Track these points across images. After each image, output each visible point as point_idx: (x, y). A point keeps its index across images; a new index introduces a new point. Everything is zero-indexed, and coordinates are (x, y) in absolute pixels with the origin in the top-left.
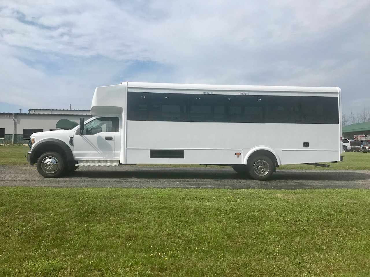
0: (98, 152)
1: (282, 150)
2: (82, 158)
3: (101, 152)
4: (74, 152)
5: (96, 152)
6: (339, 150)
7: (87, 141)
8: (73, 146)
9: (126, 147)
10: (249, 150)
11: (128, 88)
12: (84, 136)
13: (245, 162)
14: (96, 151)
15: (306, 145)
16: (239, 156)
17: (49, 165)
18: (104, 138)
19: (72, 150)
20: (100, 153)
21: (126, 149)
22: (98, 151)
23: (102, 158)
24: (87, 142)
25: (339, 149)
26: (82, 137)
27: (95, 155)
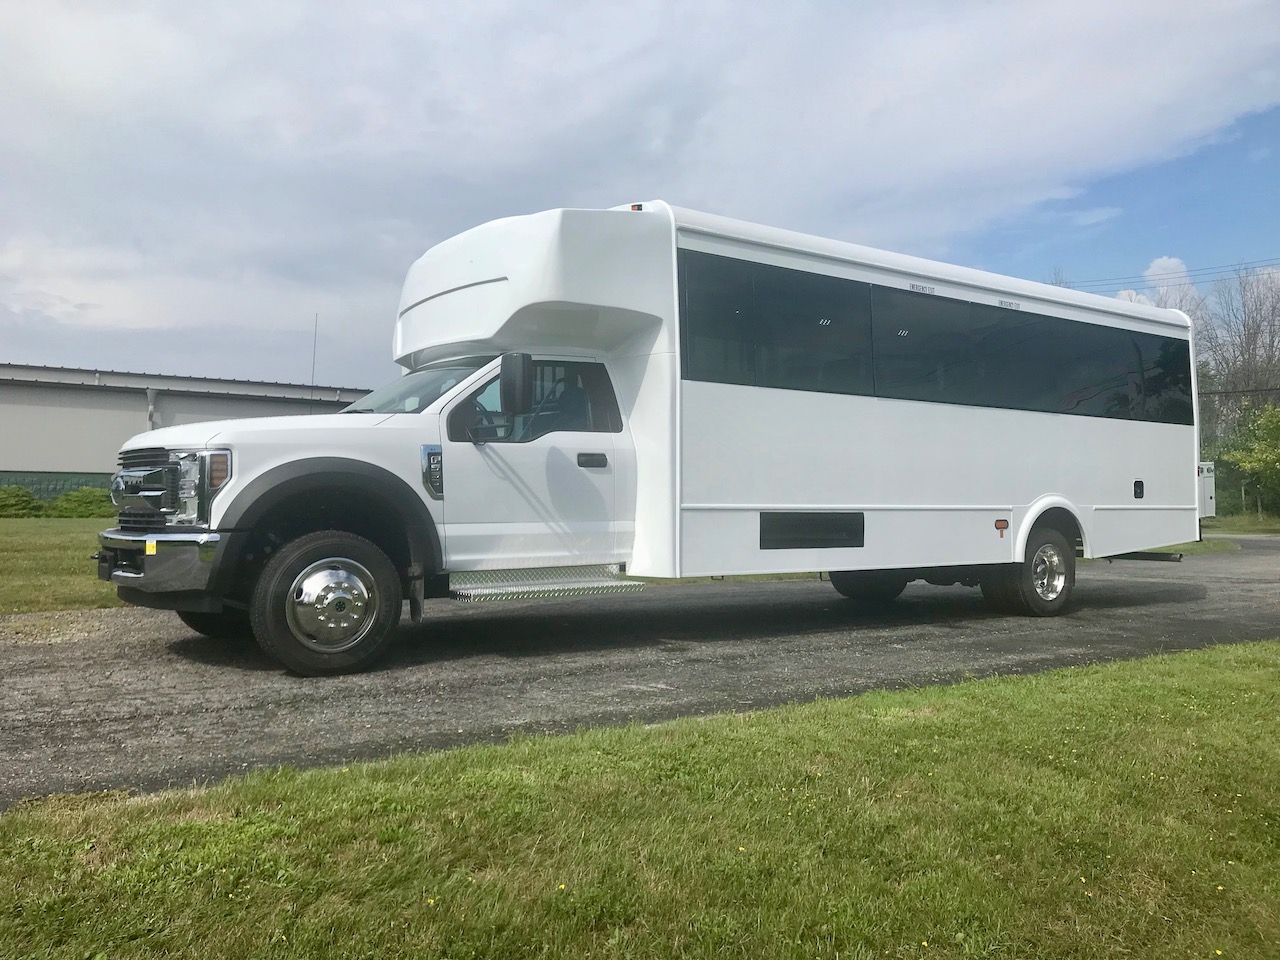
0: (550, 527)
1: (1095, 507)
2: (481, 561)
3: (561, 527)
4: (446, 531)
5: (539, 528)
6: (1196, 506)
7: (507, 472)
8: (442, 498)
9: (681, 502)
10: (1026, 510)
11: (681, 230)
12: (491, 448)
13: (1018, 556)
14: (543, 524)
15: (1139, 489)
16: (1005, 531)
17: (340, 605)
18: (575, 460)
19: (435, 520)
20: (559, 530)
21: (682, 510)
22: (552, 524)
23: (564, 557)
24: (506, 478)
25: (1194, 504)
26: (482, 451)
27: (536, 542)
